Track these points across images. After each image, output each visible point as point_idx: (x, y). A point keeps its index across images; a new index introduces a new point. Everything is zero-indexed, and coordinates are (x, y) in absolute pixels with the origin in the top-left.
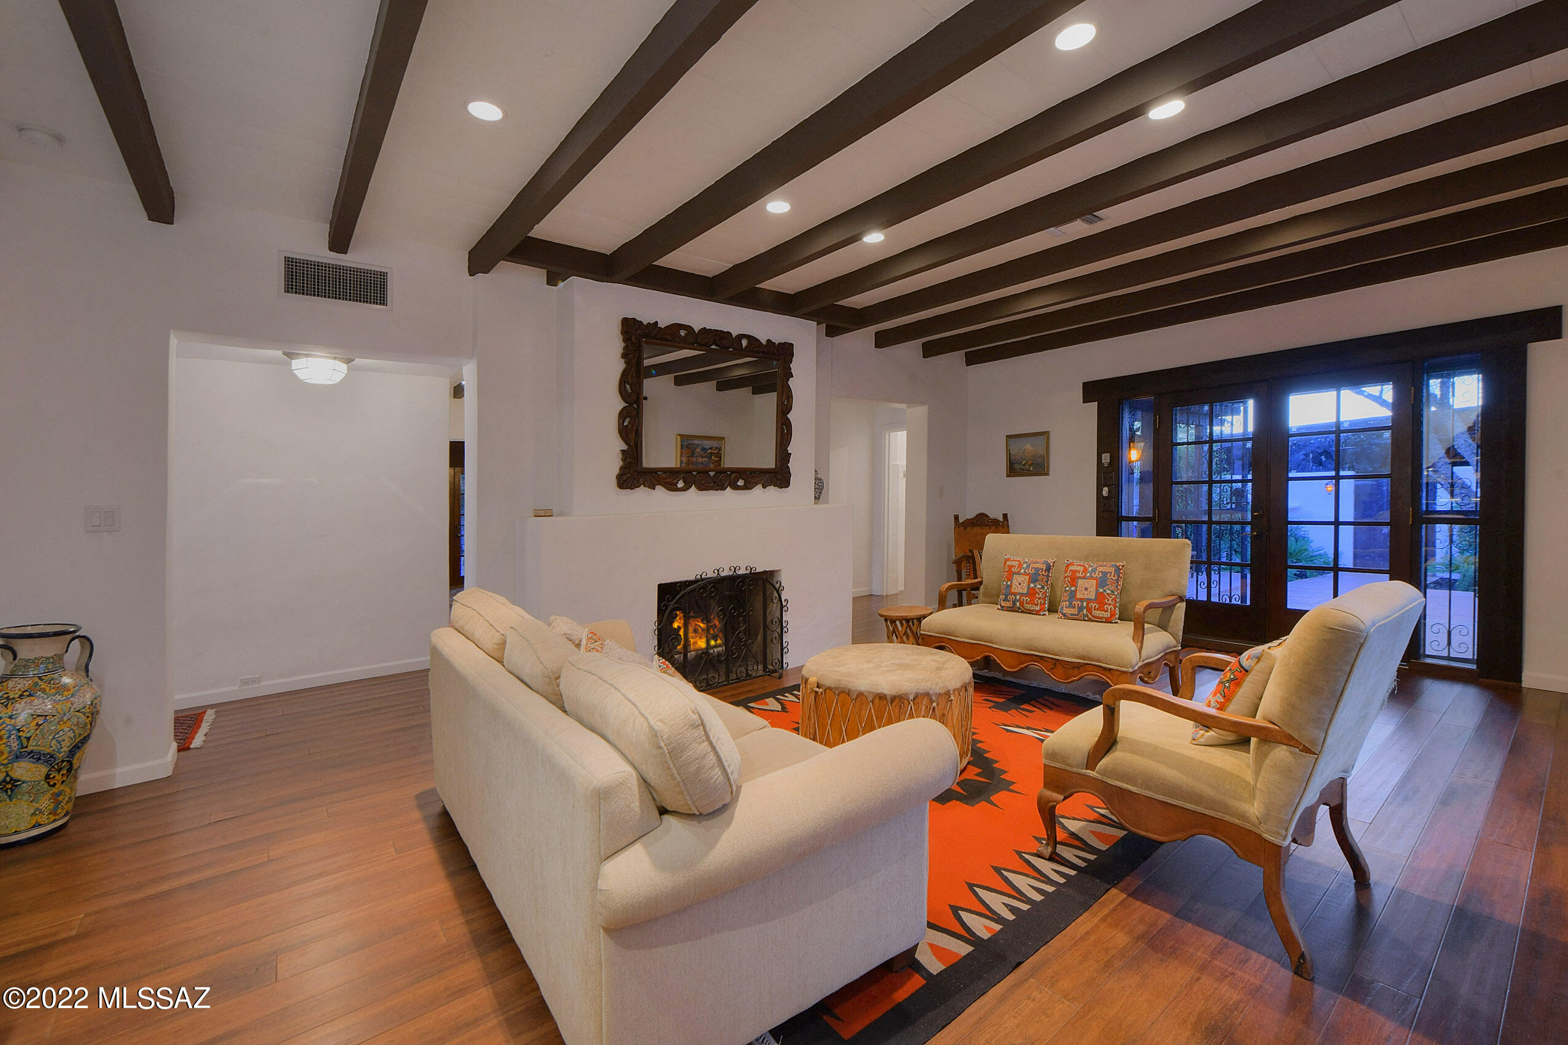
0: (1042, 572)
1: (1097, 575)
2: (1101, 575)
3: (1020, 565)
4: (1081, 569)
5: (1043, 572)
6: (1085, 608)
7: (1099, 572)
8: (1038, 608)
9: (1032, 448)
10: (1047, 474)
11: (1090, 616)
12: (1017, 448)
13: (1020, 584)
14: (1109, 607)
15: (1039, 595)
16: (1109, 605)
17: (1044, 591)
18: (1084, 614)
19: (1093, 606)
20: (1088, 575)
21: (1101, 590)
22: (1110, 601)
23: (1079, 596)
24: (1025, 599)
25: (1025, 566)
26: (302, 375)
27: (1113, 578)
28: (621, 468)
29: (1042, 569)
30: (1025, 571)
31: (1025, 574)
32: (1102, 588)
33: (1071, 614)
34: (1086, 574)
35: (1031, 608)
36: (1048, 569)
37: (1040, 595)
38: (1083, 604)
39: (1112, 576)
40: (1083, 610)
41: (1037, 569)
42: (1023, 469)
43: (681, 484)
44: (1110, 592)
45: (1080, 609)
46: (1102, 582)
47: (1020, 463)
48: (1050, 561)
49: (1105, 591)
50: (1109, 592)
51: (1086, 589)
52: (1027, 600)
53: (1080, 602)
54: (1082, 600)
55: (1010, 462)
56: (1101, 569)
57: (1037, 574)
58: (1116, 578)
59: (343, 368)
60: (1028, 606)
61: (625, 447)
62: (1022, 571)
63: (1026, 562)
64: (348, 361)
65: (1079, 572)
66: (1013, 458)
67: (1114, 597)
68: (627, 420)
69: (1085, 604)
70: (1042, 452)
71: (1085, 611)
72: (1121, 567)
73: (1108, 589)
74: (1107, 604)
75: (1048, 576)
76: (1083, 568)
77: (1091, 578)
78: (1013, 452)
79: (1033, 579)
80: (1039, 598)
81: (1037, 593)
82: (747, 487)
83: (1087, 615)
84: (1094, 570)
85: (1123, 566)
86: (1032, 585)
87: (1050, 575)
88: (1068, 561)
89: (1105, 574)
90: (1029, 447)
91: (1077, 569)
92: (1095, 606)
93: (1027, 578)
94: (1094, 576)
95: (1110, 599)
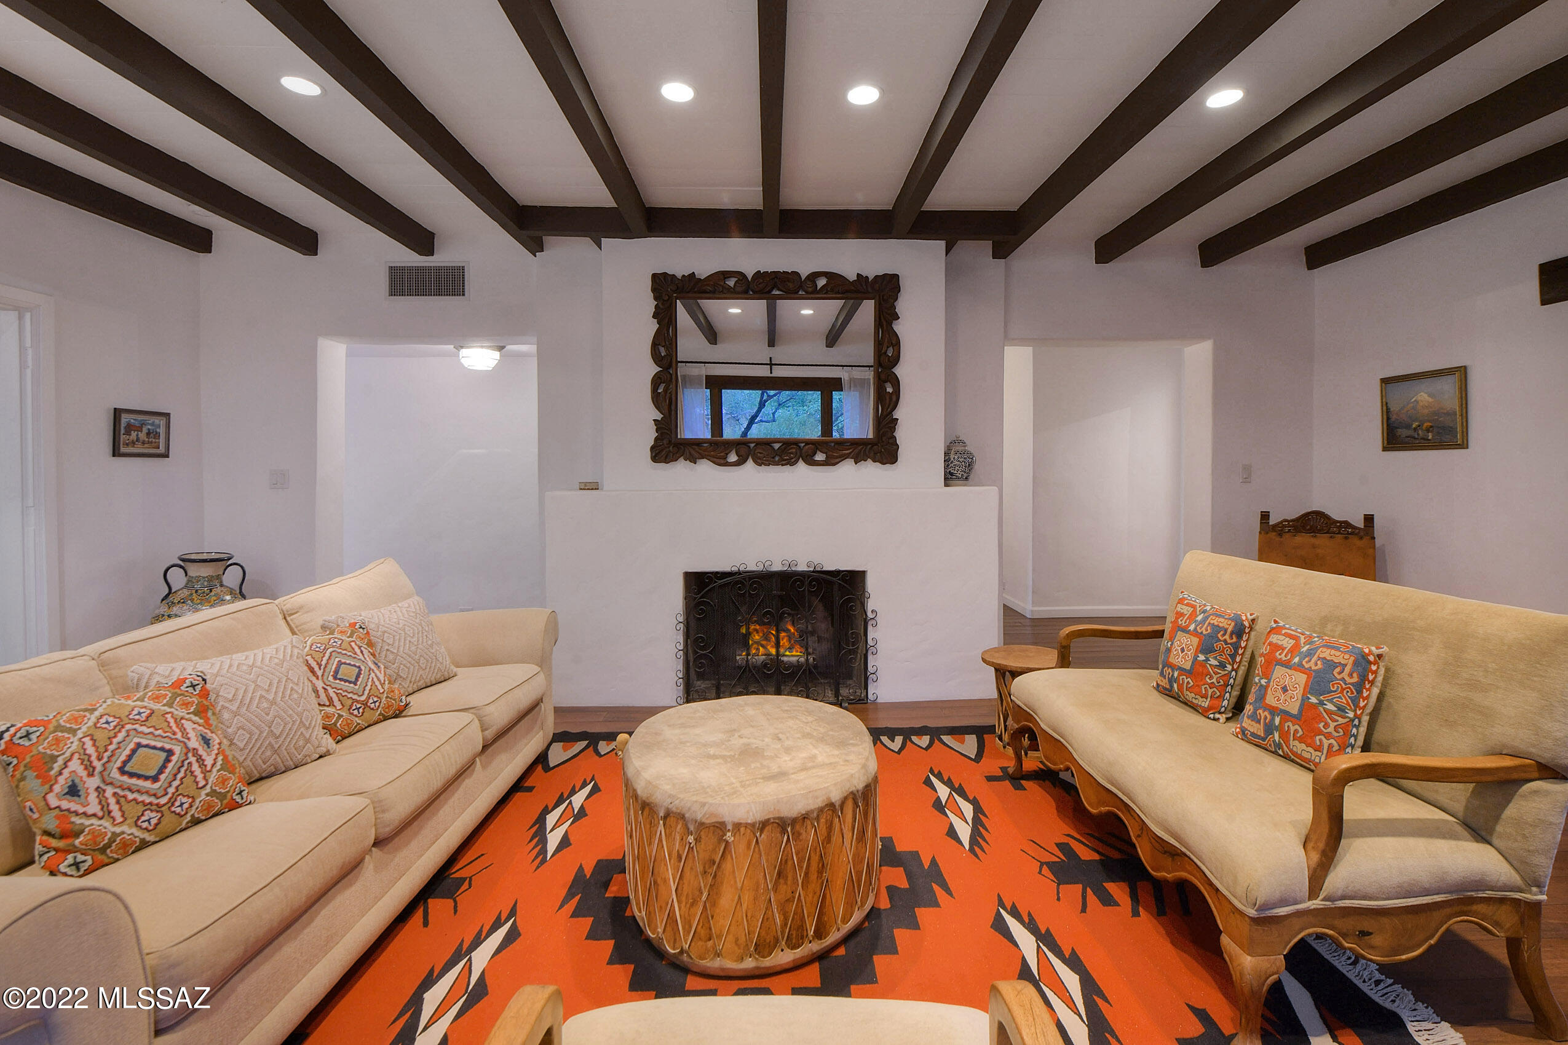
0: (1224, 635)
1: (1312, 664)
2: (1320, 665)
3: (1193, 615)
4: (1288, 643)
5: (1227, 637)
6: (1277, 728)
7: (1319, 658)
8: (1205, 703)
9: (1430, 400)
10: (1464, 445)
11: (1285, 748)
12: (1400, 397)
13: (1183, 650)
14: (1326, 743)
15: (1211, 678)
16: (1328, 736)
17: (1223, 673)
18: (1274, 741)
19: (1292, 729)
20: (1296, 660)
21: (1313, 700)
22: (1331, 729)
23: (1270, 700)
24: (1186, 681)
25: (1199, 618)
26: (466, 362)
27: (1348, 680)
28: (656, 439)
29: (1226, 630)
30: (1196, 628)
31: (1195, 633)
32: (1318, 693)
33: (1253, 734)
34: (1292, 658)
35: (1194, 701)
36: (1239, 631)
37: (1214, 680)
38: (1273, 720)
39: (1345, 675)
40: (1272, 733)
41: (1216, 629)
42: (1415, 438)
43: (733, 457)
44: (1334, 708)
45: (1269, 729)
46: (1319, 683)
47: (1408, 427)
48: (1246, 618)
49: (1322, 703)
50: (1330, 707)
51: (1285, 689)
52: (1188, 683)
53: (1270, 713)
54: (1273, 711)
55: (1388, 425)
56: (1326, 653)
57: (1213, 637)
58: (1355, 679)
59: (496, 355)
60: (1190, 696)
61: (659, 416)
62: (1192, 627)
63: (1204, 612)
64: (501, 348)
65: (1283, 649)
66: (1394, 417)
67: (1341, 721)
68: (662, 386)
69: (1277, 721)
70: (1453, 404)
71: (1277, 735)
72: (1371, 658)
73: (1331, 701)
74: (1320, 733)
75: (1236, 646)
76: (1292, 642)
77: (1300, 668)
78: (1394, 408)
79: (1207, 647)
80: (1212, 686)
81: (1209, 674)
82: (829, 462)
83: (1279, 746)
84: (1310, 654)
85: (1380, 656)
86: (1201, 657)
87: (1243, 644)
88: (1276, 622)
89: (1330, 665)
90: (1423, 397)
91: (1280, 643)
92: (1296, 731)
93: (1195, 641)
94: (1307, 666)
95: (1332, 725)
